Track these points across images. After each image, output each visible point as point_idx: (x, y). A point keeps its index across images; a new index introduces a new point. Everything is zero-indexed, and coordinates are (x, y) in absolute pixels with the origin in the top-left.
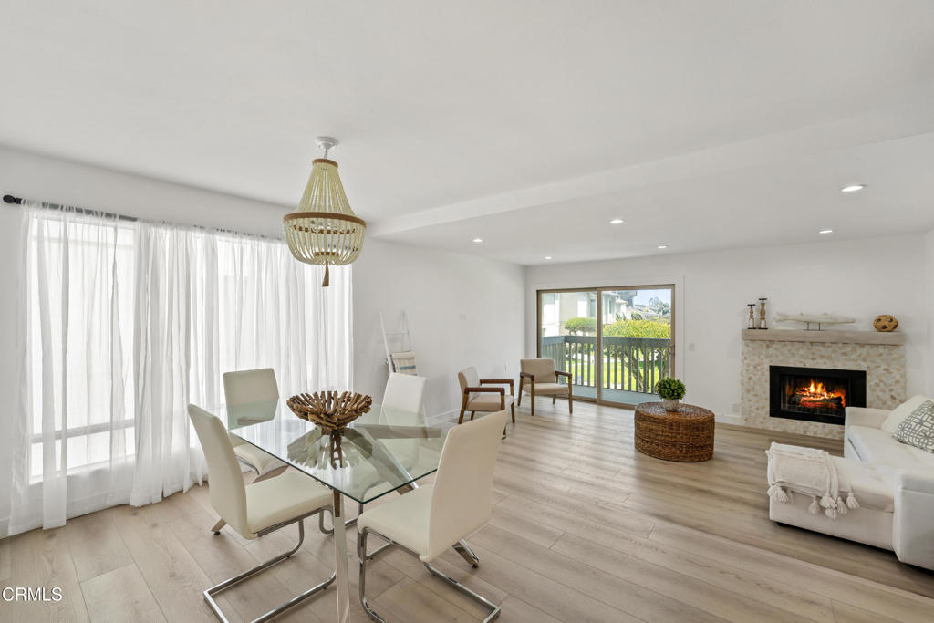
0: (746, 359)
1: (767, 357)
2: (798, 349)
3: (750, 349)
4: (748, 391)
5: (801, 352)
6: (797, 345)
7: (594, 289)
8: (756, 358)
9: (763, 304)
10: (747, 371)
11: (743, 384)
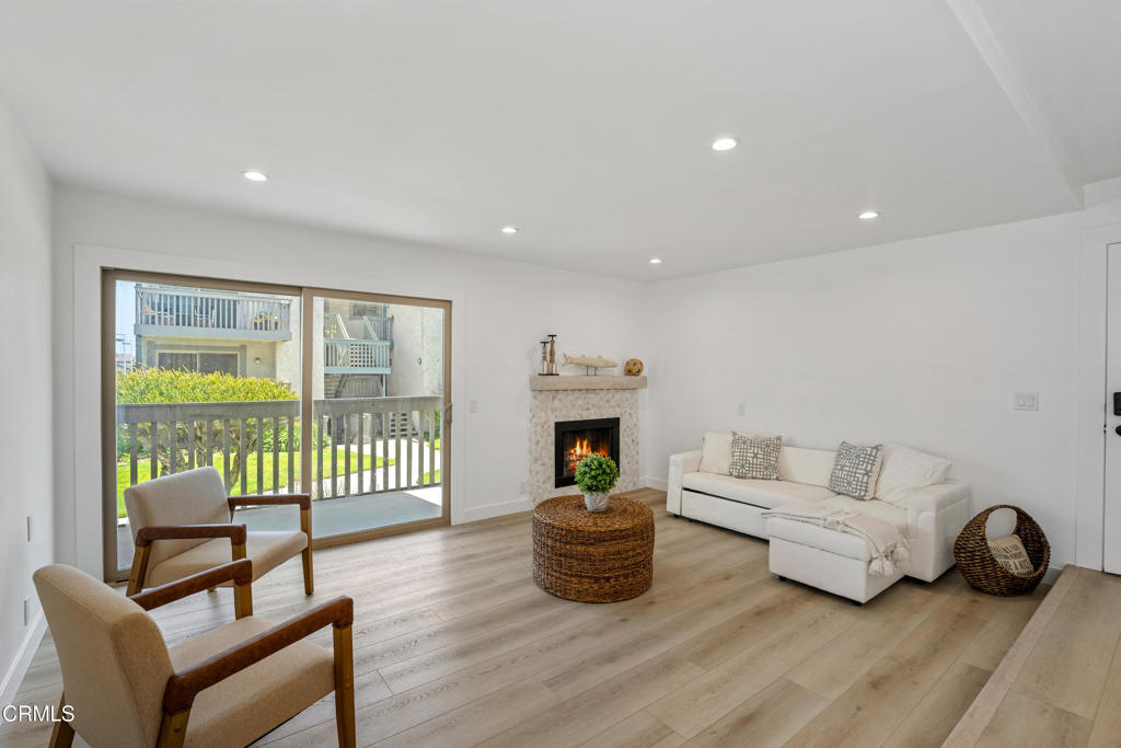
0: (534, 416)
1: (554, 410)
2: (577, 398)
3: (537, 402)
4: (536, 460)
5: (580, 402)
6: (577, 394)
7: (298, 290)
8: (543, 414)
9: (553, 342)
10: (535, 432)
11: (531, 452)
